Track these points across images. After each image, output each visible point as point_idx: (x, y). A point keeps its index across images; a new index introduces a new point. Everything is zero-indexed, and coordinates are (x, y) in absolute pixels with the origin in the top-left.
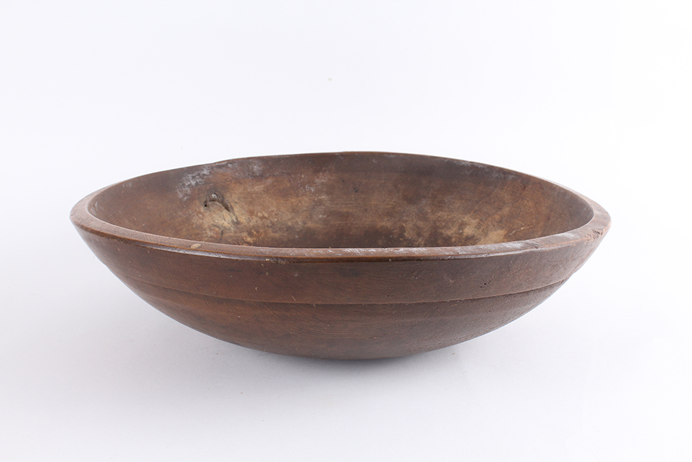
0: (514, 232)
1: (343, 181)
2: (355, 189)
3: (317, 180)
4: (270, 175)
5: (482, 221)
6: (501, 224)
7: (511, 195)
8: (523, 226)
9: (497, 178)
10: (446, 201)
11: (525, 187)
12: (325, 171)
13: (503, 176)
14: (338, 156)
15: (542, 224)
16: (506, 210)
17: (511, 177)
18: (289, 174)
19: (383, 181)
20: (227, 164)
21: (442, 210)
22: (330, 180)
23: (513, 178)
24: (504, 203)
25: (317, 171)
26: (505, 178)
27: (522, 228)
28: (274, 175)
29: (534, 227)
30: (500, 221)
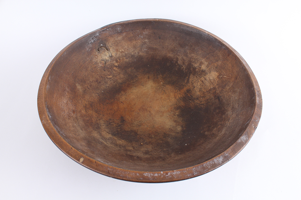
0: (221, 76)
1: (155, 33)
2: (159, 37)
3: (144, 33)
4: (124, 32)
5: (209, 64)
6: (217, 69)
7: (223, 56)
8: (225, 75)
9: (218, 45)
10: (196, 49)
11: (229, 55)
12: (147, 28)
13: (220, 45)
14: (153, 22)
15: (233, 79)
16: (220, 63)
17: (224, 47)
18: (132, 30)
19: (171, 35)
20: (106, 29)
21: (194, 53)
22: (149, 32)
23: (224, 48)
24: (219, 59)
25: (144, 29)
26: (221, 46)
27: (225, 76)
28: (126, 31)
29: (230, 79)
30: (216, 68)
